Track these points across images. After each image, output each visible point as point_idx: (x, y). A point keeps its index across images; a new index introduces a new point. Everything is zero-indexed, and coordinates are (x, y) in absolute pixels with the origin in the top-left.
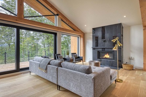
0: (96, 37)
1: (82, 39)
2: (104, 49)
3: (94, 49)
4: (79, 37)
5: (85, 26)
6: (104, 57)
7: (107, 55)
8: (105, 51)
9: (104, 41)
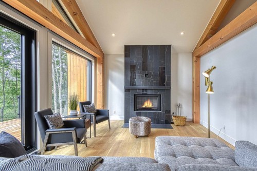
0: (131, 66)
1: (99, 67)
2: (146, 90)
3: (127, 90)
4: (93, 61)
5: (113, 35)
6: (144, 107)
7: (149, 102)
8: (147, 94)
9: (146, 75)
